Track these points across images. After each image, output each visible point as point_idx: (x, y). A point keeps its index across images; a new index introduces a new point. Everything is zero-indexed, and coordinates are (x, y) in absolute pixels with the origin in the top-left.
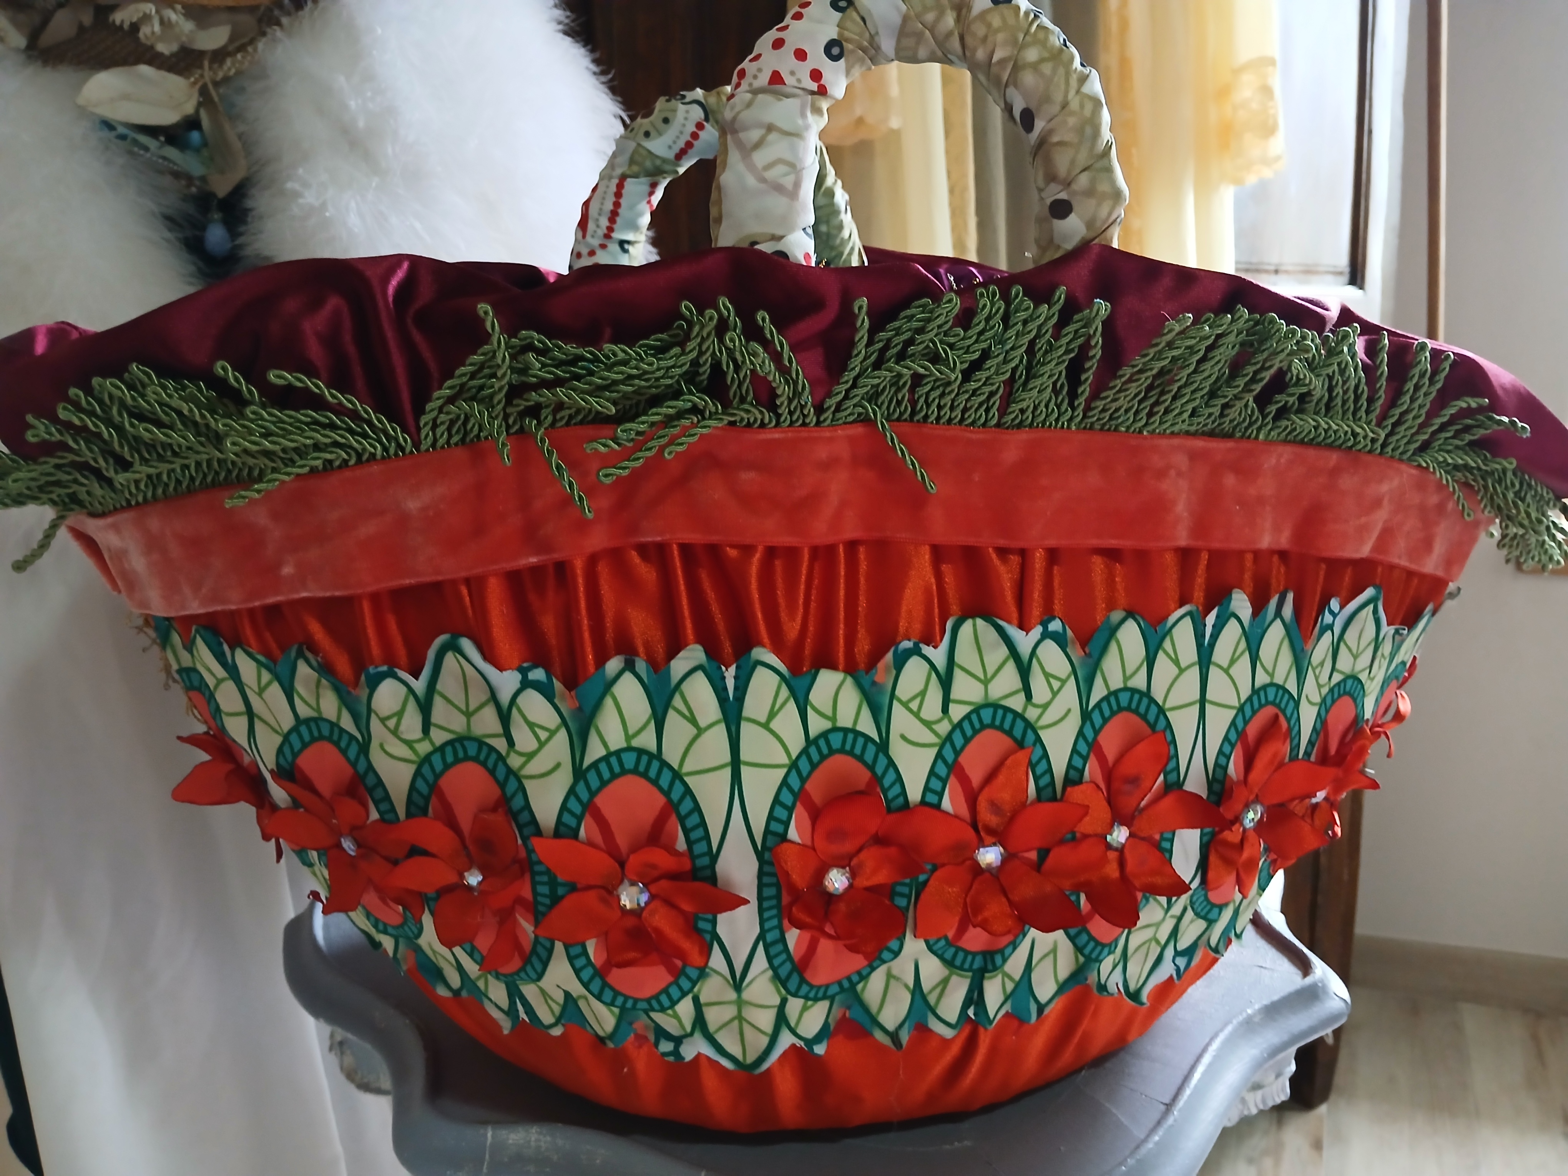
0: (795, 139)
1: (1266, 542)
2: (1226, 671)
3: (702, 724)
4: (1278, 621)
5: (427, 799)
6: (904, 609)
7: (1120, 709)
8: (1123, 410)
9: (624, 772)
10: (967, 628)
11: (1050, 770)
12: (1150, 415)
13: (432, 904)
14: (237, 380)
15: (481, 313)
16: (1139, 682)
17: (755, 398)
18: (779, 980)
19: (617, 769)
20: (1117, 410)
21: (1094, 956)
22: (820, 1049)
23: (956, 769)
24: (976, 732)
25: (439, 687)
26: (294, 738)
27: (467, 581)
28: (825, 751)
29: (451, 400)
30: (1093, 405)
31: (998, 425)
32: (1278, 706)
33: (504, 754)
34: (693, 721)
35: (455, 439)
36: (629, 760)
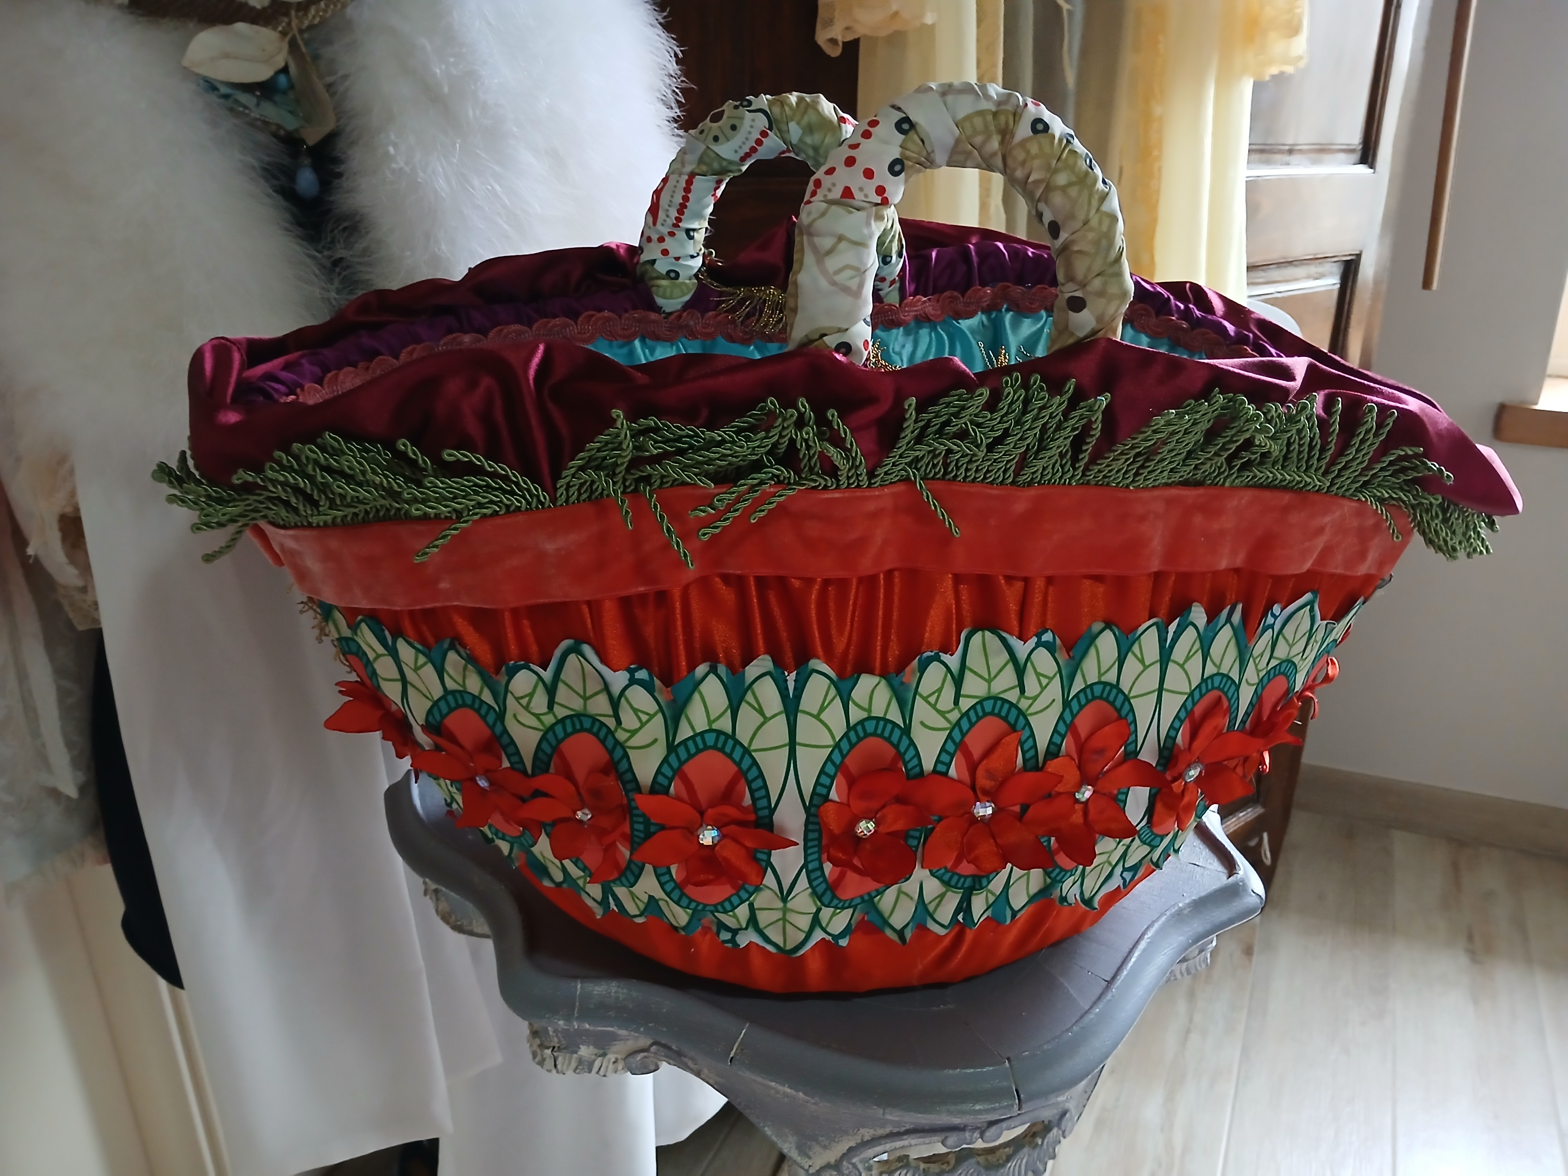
0: (861, 248)
1: (1223, 564)
2: (1182, 666)
3: (768, 715)
4: (1228, 625)
5: (550, 757)
6: (929, 624)
7: (1094, 698)
8: (1115, 471)
9: (706, 747)
10: (977, 638)
11: (1035, 746)
12: (1137, 474)
13: (549, 829)
14: (414, 453)
15: (614, 416)
16: (1111, 677)
17: (821, 468)
18: (816, 895)
19: (701, 746)
20: (1110, 471)
21: (1058, 878)
22: (843, 943)
23: (961, 746)
24: (979, 719)
25: (563, 676)
26: (442, 704)
27: (589, 603)
28: (861, 734)
29: (582, 468)
30: (1091, 468)
31: (1013, 483)
32: (1222, 690)
33: (613, 729)
34: (761, 711)
35: (584, 496)
36: (710, 739)
